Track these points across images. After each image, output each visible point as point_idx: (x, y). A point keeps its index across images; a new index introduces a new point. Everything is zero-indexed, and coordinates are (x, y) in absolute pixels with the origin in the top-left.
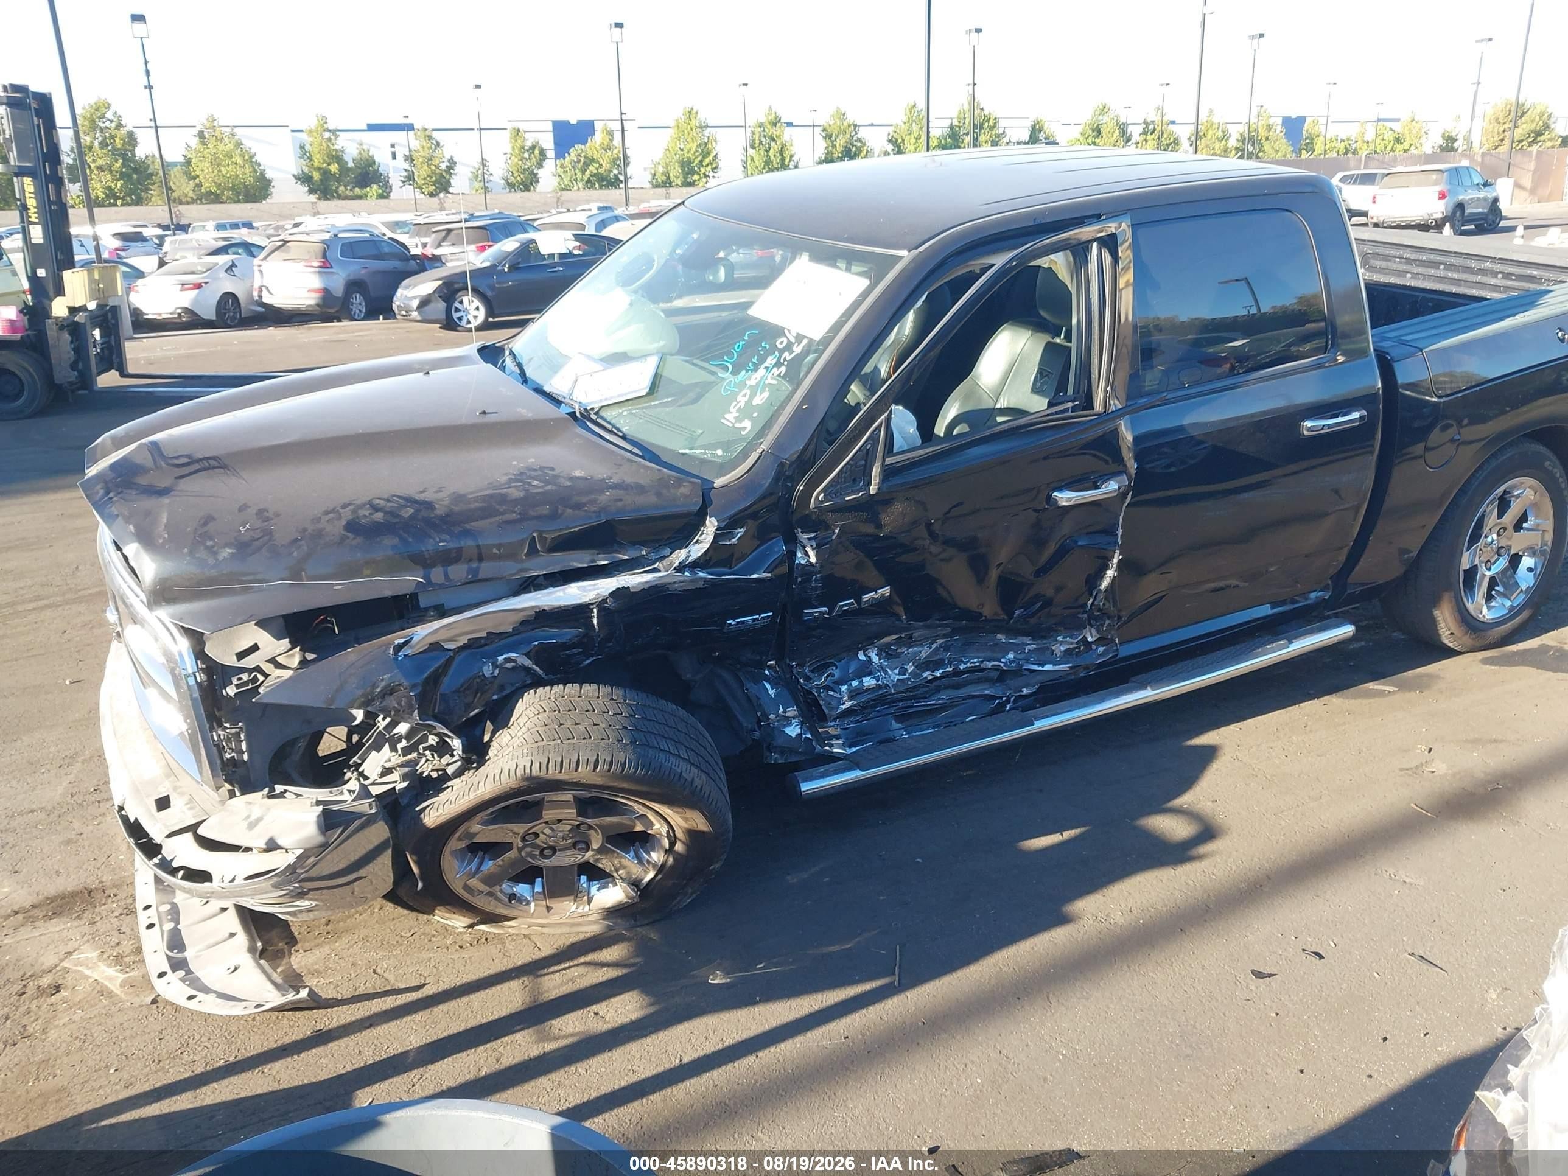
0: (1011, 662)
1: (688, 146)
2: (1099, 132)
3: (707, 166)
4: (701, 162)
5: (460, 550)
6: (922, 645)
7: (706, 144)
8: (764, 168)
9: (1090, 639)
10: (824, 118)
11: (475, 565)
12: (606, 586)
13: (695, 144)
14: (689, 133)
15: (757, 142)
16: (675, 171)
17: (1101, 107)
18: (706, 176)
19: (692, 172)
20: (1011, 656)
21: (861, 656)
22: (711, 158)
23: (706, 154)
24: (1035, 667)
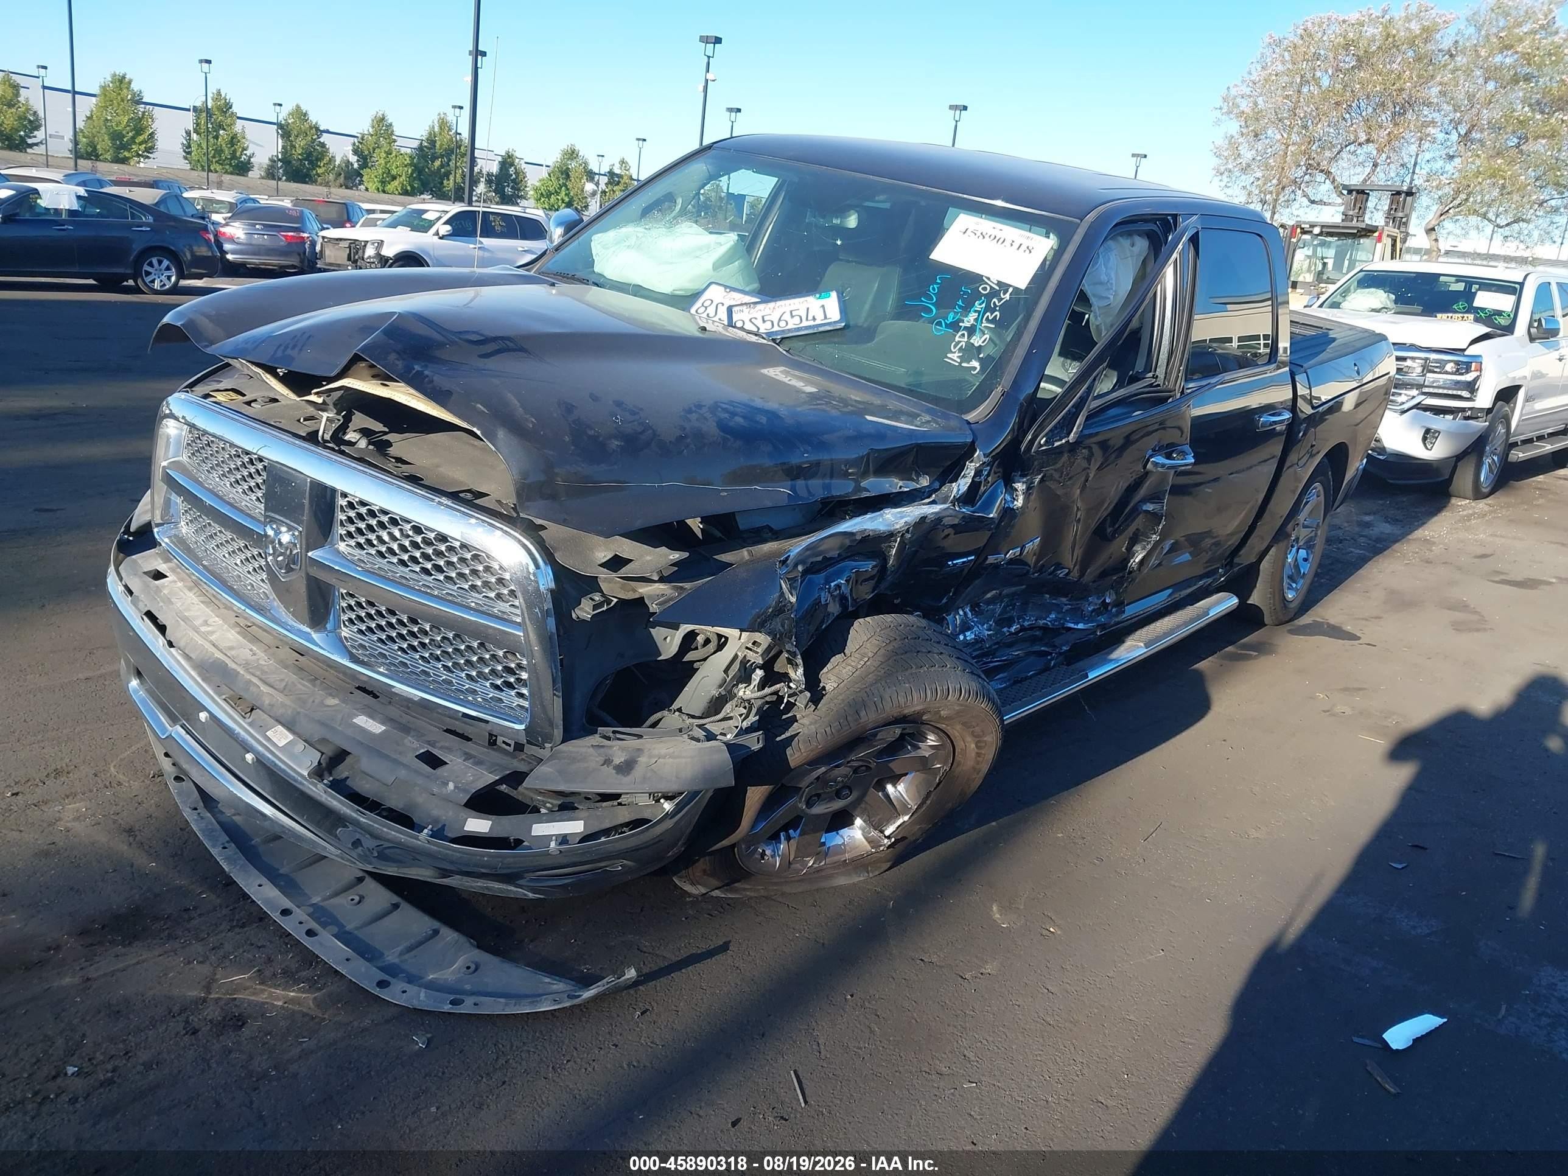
0: (1055, 620)
1: (118, 118)
2: (568, 177)
3: (140, 144)
4: (133, 138)
5: (818, 464)
6: (995, 604)
7: (140, 119)
8: (214, 157)
9: (1108, 601)
10: (283, 114)
11: (827, 481)
12: (911, 513)
13: (126, 118)
14: (119, 105)
15: (203, 127)
16: (104, 144)
17: (570, 151)
18: (139, 155)
19: (125, 147)
20: (1053, 616)
21: (961, 613)
22: (145, 136)
23: (139, 130)
24: (1072, 625)
